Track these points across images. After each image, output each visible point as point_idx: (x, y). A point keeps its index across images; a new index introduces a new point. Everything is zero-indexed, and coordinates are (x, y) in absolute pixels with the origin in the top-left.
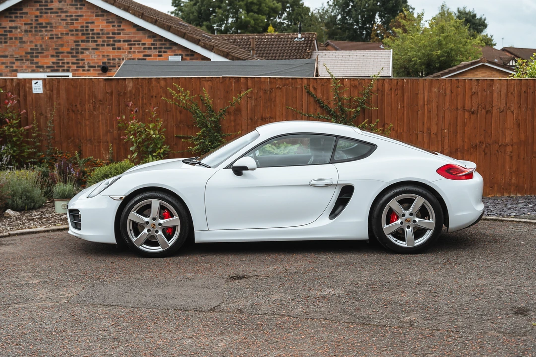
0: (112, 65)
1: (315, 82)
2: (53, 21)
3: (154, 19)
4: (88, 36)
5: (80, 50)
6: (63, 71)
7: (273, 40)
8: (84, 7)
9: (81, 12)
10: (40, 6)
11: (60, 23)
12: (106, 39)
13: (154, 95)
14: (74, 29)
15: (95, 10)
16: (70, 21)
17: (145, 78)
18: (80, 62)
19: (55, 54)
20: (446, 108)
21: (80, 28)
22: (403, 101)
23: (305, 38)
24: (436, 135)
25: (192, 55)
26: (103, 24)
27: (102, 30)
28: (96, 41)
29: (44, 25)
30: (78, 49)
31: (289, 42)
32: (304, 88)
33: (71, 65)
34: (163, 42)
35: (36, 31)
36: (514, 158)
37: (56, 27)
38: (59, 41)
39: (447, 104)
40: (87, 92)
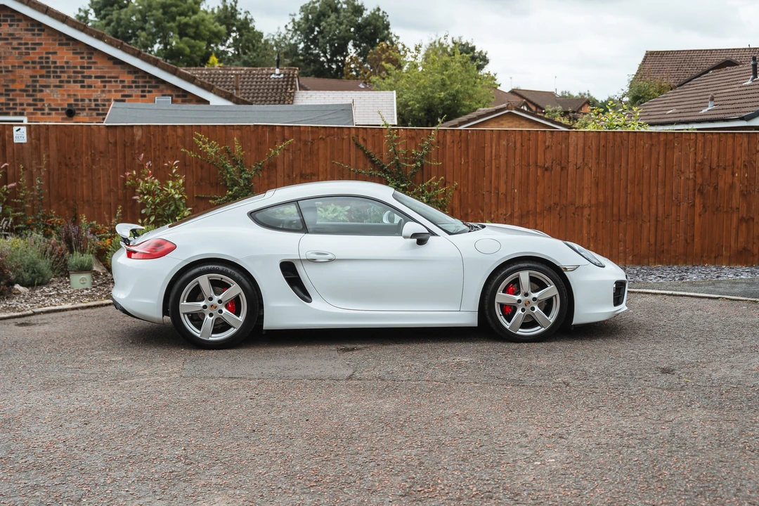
0: (80, 107)
1: (365, 131)
3: (136, 50)
4: (49, 70)
5: (38, 88)
6: (15, 114)
7: (243, 76)
8: (43, 33)
9: (39, 39)
11: (11, 52)
12: (72, 75)
13: (170, 146)
14: (30, 61)
15: (57, 37)
16: (24, 51)
17: (158, 126)
18: (38, 103)
19: (4, 92)
20: (516, 164)
21: (37, 60)
22: (467, 156)
23: (284, 75)
24: (506, 195)
25: (185, 96)
26: (69, 55)
27: (67, 63)
28: (60, 77)
30: (35, 86)
31: (264, 79)
32: (351, 139)
33: (25, 106)
34: (147, 79)
36: (593, 222)
37: (5, 58)
38: (11, 76)
39: (517, 159)
40: (84, 142)
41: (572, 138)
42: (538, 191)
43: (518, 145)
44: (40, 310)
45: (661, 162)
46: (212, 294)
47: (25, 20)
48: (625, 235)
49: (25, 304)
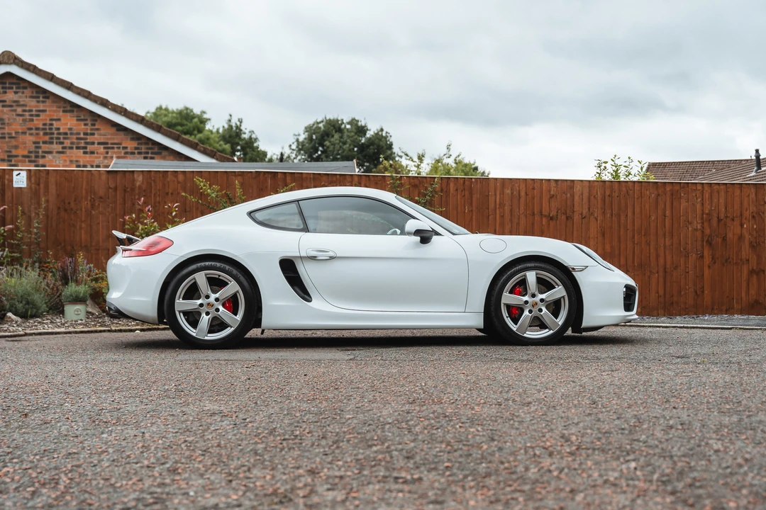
1: (367, 178)
2: (5, 117)
3: (139, 116)
4: (52, 136)
5: (40, 154)
8: (47, 100)
9: (44, 106)
11: (15, 119)
12: (75, 141)
13: (170, 192)
14: (34, 128)
15: (62, 104)
16: (28, 117)
17: (159, 171)
19: (6, 158)
20: (521, 212)
21: (41, 126)
22: (471, 204)
26: (72, 122)
27: (70, 129)
28: (62, 143)
30: (38, 152)
34: (150, 146)
37: (9, 124)
39: (522, 208)
40: (84, 187)
41: (576, 187)
43: (523, 194)
44: (32, 332)
45: (668, 213)
46: (210, 292)
47: (30, 87)
49: (17, 328)
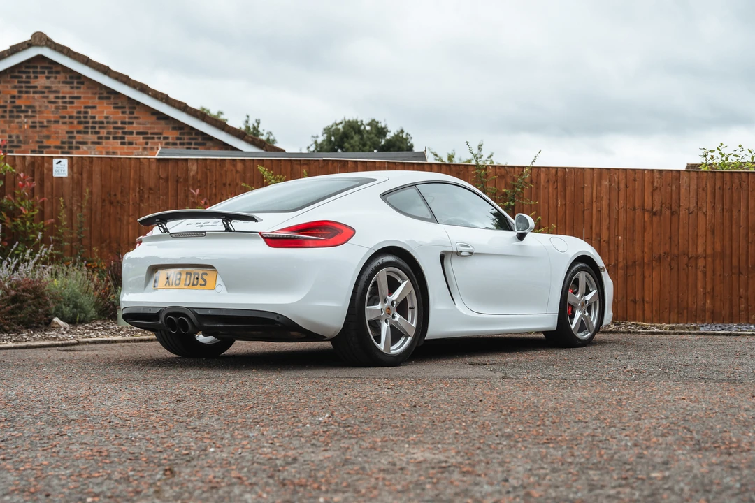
2: (37, 104)
4: (87, 125)
5: (74, 144)
8: (82, 86)
9: (78, 92)
10: (19, 82)
11: (47, 107)
12: (112, 130)
13: (228, 182)
14: (67, 116)
15: (98, 90)
16: (61, 105)
17: (216, 159)
19: (37, 149)
20: (620, 207)
21: (75, 114)
22: (565, 197)
24: (608, 242)
26: (109, 110)
27: (107, 118)
28: (98, 133)
29: (23, 108)
30: (72, 143)
35: (10, 117)
36: (709, 274)
37: (40, 112)
38: (45, 132)
39: (621, 202)
40: (132, 176)
41: (683, 179)
42: (645, 239)
43: (622, 186)
44: (86, 340)
47: (64, 72)
48: (747, 291)
49: (67, 335)
